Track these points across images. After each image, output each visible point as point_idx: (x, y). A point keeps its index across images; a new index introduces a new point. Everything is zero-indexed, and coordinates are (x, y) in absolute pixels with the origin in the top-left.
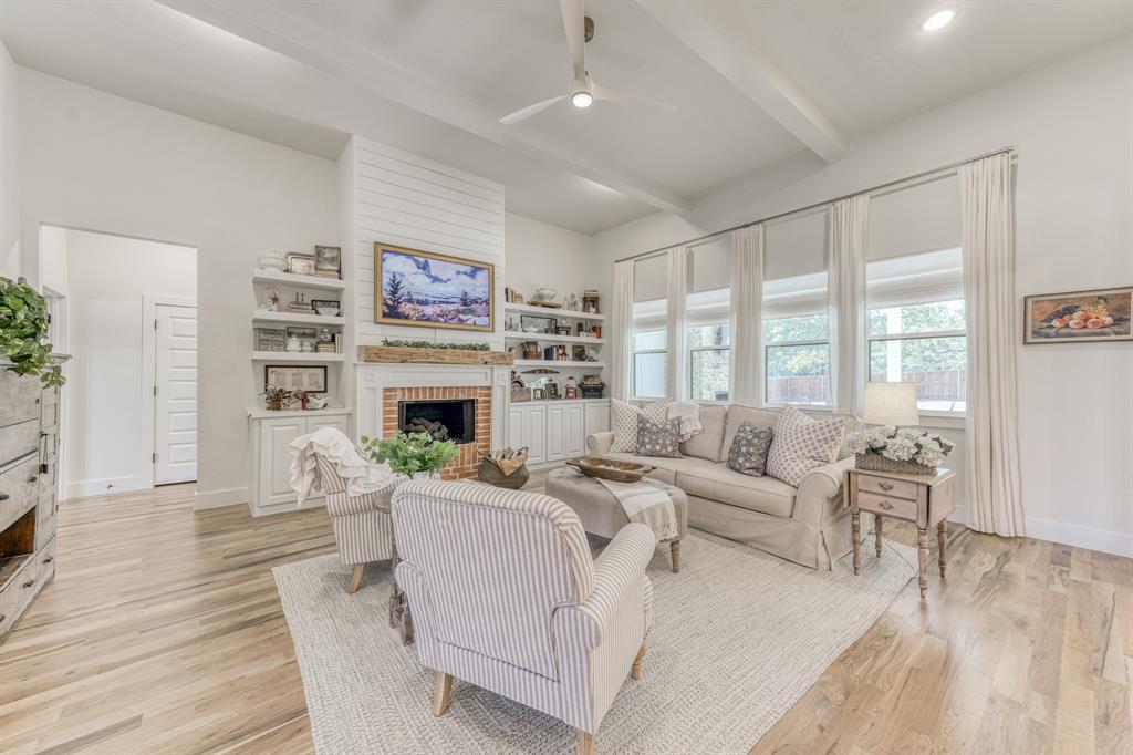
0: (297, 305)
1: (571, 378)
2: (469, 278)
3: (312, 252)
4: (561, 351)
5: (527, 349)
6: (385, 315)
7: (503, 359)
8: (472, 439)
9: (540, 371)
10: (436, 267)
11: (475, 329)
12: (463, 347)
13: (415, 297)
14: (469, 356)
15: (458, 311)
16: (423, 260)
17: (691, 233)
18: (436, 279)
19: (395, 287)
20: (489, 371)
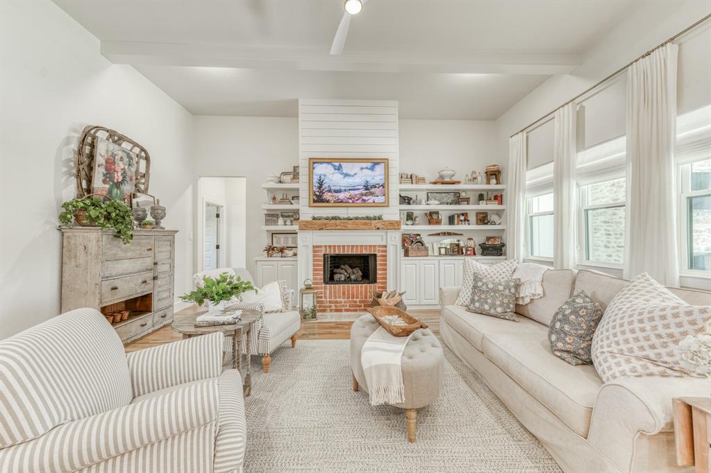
0: (283, 201)
1: (470, 239)
2: (369, 172)
3: (292, 170)
4: (462, 218)
5: (432, 217)
6: (314, 201)
7: (394, 225)
8: (375, 281)
9: (444, 234)
10: (346, 167)
11: (375, 205)
12: (363, 218)
13: (333, 188)
14: (365, 224)
15: (362, 195)
16: (337, 163)
18: (346, 175)
19: (321, 184)
20: (384, 234)
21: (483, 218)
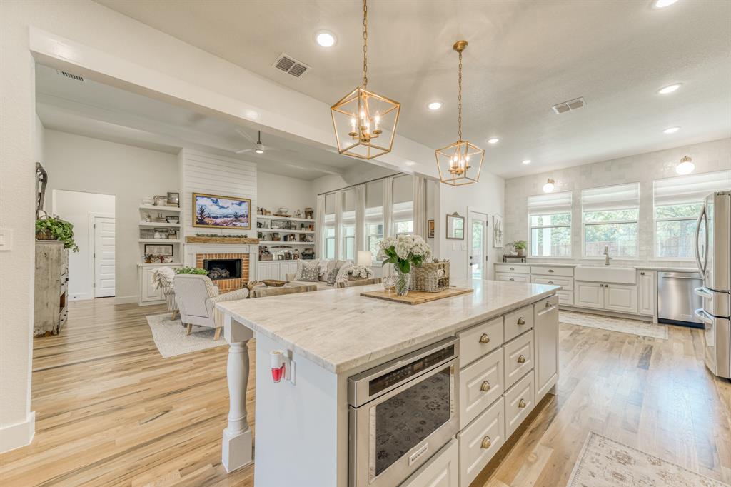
0: (159, 219)
1: (297, 250)
2: (238, 207)
3: (166, 195)
4: (292, 237)
5: (274, 236)
6: (197, 223)
7: (254, 241)
8: (240, 277)
9: (281, 247)
10: (221, 202)
11: (241, 228)
12: (234, 236)
13: (211, 215)
14: (236, 240)
15: (233, 221)
16: (215, 199)
17: (344, 184)
18: (221, 207)
19: (202, 212)
20: (248, 247)
21: (303, 238)
